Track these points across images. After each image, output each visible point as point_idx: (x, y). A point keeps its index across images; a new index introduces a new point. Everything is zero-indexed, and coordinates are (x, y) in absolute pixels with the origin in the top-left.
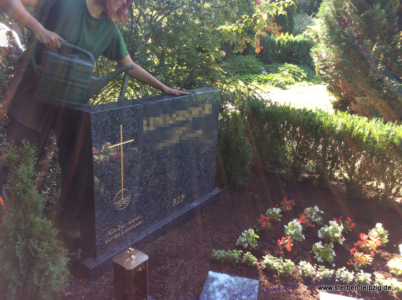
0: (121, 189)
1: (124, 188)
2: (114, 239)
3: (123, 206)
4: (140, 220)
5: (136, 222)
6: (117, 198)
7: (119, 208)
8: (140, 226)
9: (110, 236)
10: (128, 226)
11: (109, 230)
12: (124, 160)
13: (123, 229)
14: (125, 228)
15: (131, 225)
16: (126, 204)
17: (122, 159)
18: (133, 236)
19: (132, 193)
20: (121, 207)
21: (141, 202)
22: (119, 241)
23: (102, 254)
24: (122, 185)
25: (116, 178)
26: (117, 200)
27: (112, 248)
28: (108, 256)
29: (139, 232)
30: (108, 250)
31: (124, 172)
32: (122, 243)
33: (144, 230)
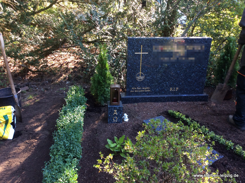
5: (147, 89)
10: (143, 90)
15: (144, 90)
17: (141, 60)
18: (145, 95)
19: (145, 76)
20: (139, 80)
21: (150, 82)
22: (137, 94)
23: (129, 95)
24: (140, 71)
25: (138, 67)
26: (137, 76)
27: (134, 95)
28: (131, 97)
29: (148, 95)
30: (132, 95)
31: (142, 66)
32: (138, 95)
33: (151, 95)
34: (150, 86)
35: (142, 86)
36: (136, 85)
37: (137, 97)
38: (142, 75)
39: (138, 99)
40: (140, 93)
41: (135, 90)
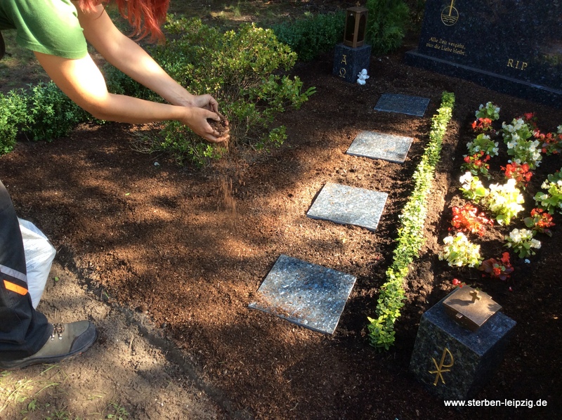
0: (450, 5)
1: (453, 5)
2: (433, 48)
4: (463, 50)
5: (459, 49)
6: (444, 11)
8: (461, 56)
9: (431, 42)
11: (431, 36)
13: (444, 45)
16: (452, 23)
18: (451, 60)
19: (460, 16)
20: (447, 23)
21: (467, 32)
23: (421, 52)
27: (431, 56)
28: (424, 56)
29: (459, 62)
33: (463, 63)
34: (466, 44)
35: (449, 39)
36: (440, 33)
38: (453, 13)
40: (444, 54)
41: (435, 43)
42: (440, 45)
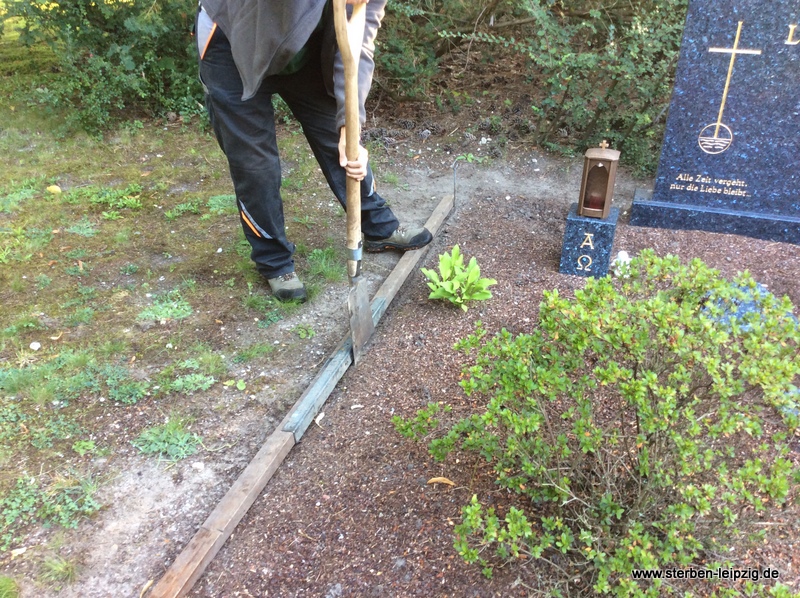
0: (716, 121)
1: (722, 121)
2: (685, 190)
3: (713, 149)
4: (743, 189)
5: (734, 188)
6: (705, 132)
7: (706, 149)
8: (739, 198)
9: (680, 182)
10: (718, 186)
11: (680, 172)
12: (732, 78)
13: (706, 185)
14: (710, 186)
15: (723, 187)
16: (720, 150)
17: (729, 76)
18: (721, 206)
19: (735, 137)
20: (710, 150)
21: (750, 161)
22: (694, 198)
23: (661, 199)
24: (720, 117)
25: (712, 102)
26: (705, 135)
27: (680, 202)
28: (667, 205)
29: (735, 207)
30: (672, 200)
31: (727, 98)
32: (698, 204)
33: (745, 209)
34: (749, 178)
35: (717, 174)
36: (696, 167)
37: (689, 208)
38: (722, 133)
39: (693, 219)
40: (706, 198)
41: (687, 183)
42: (697, 184)
